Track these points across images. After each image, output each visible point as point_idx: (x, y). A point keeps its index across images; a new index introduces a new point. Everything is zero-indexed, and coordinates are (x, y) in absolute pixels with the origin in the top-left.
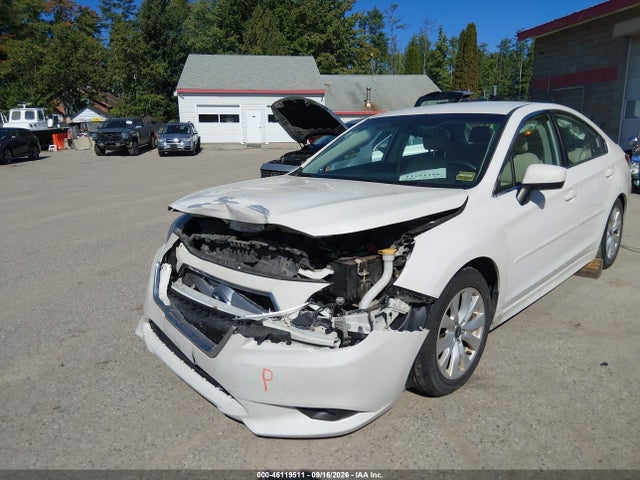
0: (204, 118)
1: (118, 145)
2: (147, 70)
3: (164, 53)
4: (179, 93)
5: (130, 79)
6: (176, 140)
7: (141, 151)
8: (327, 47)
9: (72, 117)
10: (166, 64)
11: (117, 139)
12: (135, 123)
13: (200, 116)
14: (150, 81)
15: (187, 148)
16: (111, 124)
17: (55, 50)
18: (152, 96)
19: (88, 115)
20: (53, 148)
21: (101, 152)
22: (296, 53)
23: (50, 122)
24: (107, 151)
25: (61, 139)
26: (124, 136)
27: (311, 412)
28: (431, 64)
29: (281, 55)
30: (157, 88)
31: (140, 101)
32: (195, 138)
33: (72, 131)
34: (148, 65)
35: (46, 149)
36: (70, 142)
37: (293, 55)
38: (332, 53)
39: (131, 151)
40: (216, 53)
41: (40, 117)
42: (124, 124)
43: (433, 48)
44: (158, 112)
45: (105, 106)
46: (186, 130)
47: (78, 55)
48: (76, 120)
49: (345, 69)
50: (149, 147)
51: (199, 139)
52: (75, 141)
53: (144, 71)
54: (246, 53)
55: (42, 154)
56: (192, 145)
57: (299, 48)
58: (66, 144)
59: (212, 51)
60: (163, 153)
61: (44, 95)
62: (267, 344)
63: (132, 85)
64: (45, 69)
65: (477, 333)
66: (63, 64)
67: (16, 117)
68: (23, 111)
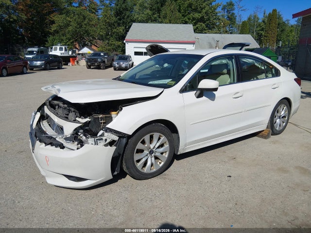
0: (137, 53)
1: (96, 64)
2: (115, 30)
3: (123, 22)
4: (126, 41)
5: (107, 34)
6: (122, 63)
7: (107, 67)
8: (202, 20)
9: (79, 50)
10: (123, 28)
11: (96, 61)
12: (105, 55)
13: (135, 52)
14: (116, 35)
15: (126, 67)
16: (95, 54)
17: (75, 20)
18: (117, 42)
19: (86, 50)
20: (70, 64)
21: (89, 67)
22: (186, 23)
23: (70, 53)
24: (92, 67)
25: (74, 61)
26: (99, 60)
27: (69, 177)
28: (258, 29)
29: (178, 24)
30: (119, 39)
31: (111, 45)
32: (131, 63)
33: (79, 57)
34: (116, 27)
35: (67, 64)
36: (77, 62)
37: (184, 24)
38: (204, 23)
39: (102, 67)
40: (147, 22)
41: (66, 50)
42: (100, 55)
43: (260, 21)
44: (119, 50)
45: (97, 46)
46: (127, 58)
47: (85, 23)
48: (80, 52)
49: (210, 31)
50: (111, 66)
51: (133, 63)
52: (80, 62)
53: (114, 30)
54: (161, 22)
55: (63, 67)
56: (128, 66)
57: (187, 20)
58: (76, 63)
59: (146, 21)
60: (115, 69)
61: (69, 40)
62: (49, 146)
63: (108, 37)
64: (70, 28)
65: (165, 155)
66: (78, 26)
67: (56, 49)
68: (58, 47)
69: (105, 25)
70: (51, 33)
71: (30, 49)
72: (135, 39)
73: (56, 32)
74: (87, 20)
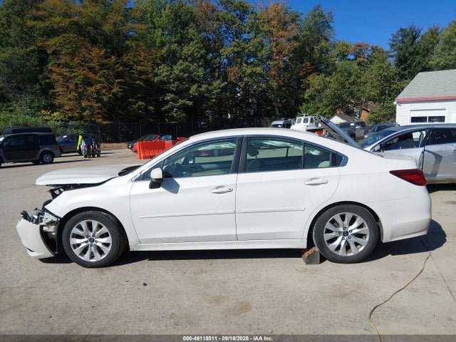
2: (395, 86)
4: (398, 102)
12: (356, 125)
13: (412, 118)
14: (396, 93)
19: (335, 120)
34: (397, 82)
41: (311, 122)
53: (393, 87)
63: (384, 97)
67: (299, 122)
68: (303, 118)
69: (380, 81)
70: (304, 100)
71: (275, 123)
72: (413, 97)
73: (312, 98)
74: (353, 77)
